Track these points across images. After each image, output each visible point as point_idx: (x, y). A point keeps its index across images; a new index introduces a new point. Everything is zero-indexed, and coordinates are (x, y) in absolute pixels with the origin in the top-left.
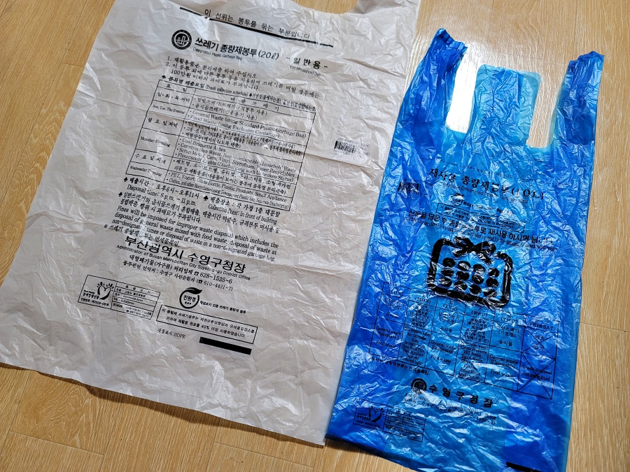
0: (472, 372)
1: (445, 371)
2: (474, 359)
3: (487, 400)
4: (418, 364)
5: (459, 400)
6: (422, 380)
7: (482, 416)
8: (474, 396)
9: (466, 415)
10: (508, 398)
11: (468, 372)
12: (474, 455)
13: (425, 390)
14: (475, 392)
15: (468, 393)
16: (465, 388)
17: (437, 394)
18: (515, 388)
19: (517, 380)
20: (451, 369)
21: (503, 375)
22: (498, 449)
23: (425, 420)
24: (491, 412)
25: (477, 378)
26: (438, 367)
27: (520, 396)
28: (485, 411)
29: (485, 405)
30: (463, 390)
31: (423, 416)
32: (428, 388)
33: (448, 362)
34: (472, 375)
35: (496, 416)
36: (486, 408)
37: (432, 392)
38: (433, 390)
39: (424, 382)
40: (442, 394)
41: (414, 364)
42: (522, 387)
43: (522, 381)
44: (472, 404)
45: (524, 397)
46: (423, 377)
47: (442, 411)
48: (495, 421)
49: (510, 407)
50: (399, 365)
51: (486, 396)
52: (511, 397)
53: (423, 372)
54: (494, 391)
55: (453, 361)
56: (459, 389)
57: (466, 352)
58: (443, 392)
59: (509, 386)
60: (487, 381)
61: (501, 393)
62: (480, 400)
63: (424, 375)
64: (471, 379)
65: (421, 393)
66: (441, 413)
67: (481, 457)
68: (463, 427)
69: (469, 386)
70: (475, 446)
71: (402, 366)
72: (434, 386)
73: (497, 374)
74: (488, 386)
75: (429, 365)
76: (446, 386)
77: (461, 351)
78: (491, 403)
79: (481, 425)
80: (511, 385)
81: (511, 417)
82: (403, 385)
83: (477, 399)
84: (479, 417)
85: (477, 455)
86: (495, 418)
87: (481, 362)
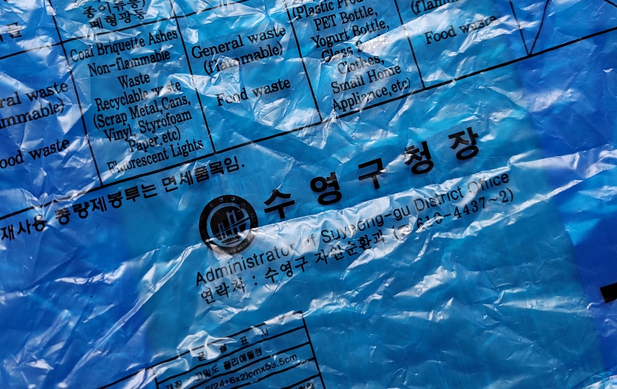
0: (372, 76)
1: (287, 125)
2: (356, 32)
3: (457, 137)
4: (185, 153)
5: (377, 190)
6: (228, 198)
7: (469, 197)
8: (413, 151)
9: (418, 225)
10: (513, 95)
11: (361, 83)
12: (500, 333)
13: (255, 224)
14: (413, 135)
15: (392, 151)
16: (375, 139)
17: (300, 214)
18: (518, 49)
19: (513, 23)
20: (303, 106)
21: (466, 30)
22: (556, 265)
23: (304, 325)
24: (487, 167)
25: (396, 86)
26: (257, 125)
27: (541, 65)
28: (468, 174)
29: (459, 156)
30: (372, 150)
31: (290, 316)
32: (260, 213)
33: (281, 88)
34: (377, 86)
35: (504, 169)
36: (468, 164)
37: (283, 217)
38: (281, 207)
39: (239, 201)
40: (314, 204)
41: (172, 160)
42: (538, 34)
43: (529, 17)
44: (419, 178)
45: (554, 62)
46: (227, 184)
47: (341, 261)
48: (512, 187)
49: (531, 120)
50: (116, 198)
51: (448, 127)
52: (518, 84)
53: (216, 169)
54: (464, 98)
55: (295, 75)
56: (360, 154)
57: (322, 24)
58: (316, 196)
59: (499, 52)
60: (430, 78)
61: (487, 92)
62: (435, 149)
63: (224, 177)
64: (380, 101)
65: (246, 244)
66: (343, 269)
67: (524, 323)
68: (428, 267)
69: (385, 128)
70: (490, 301)
71: (132, 194)
72: (277, 194)
73: (447, 37)
74: (438, 92)
75: (225, 136)
76: (314, 170)
77: (305, 29)
78: (474, 137)
79: (478, 225)
80: (500, 48)
81: (547, 147)
82: (174, 254)
83: (426, 152)
84: (462, 204)
85: (509, 325)
86: (504, 178)
87: (382, 28)
